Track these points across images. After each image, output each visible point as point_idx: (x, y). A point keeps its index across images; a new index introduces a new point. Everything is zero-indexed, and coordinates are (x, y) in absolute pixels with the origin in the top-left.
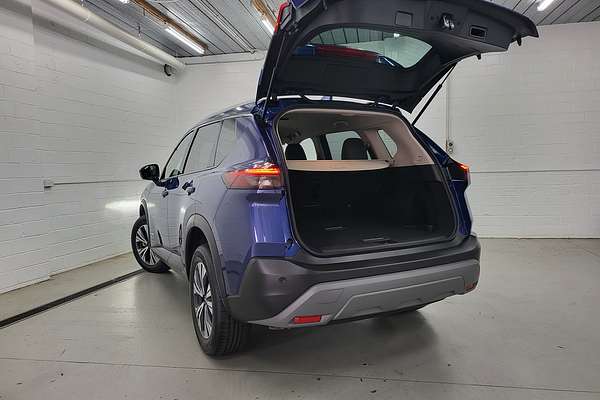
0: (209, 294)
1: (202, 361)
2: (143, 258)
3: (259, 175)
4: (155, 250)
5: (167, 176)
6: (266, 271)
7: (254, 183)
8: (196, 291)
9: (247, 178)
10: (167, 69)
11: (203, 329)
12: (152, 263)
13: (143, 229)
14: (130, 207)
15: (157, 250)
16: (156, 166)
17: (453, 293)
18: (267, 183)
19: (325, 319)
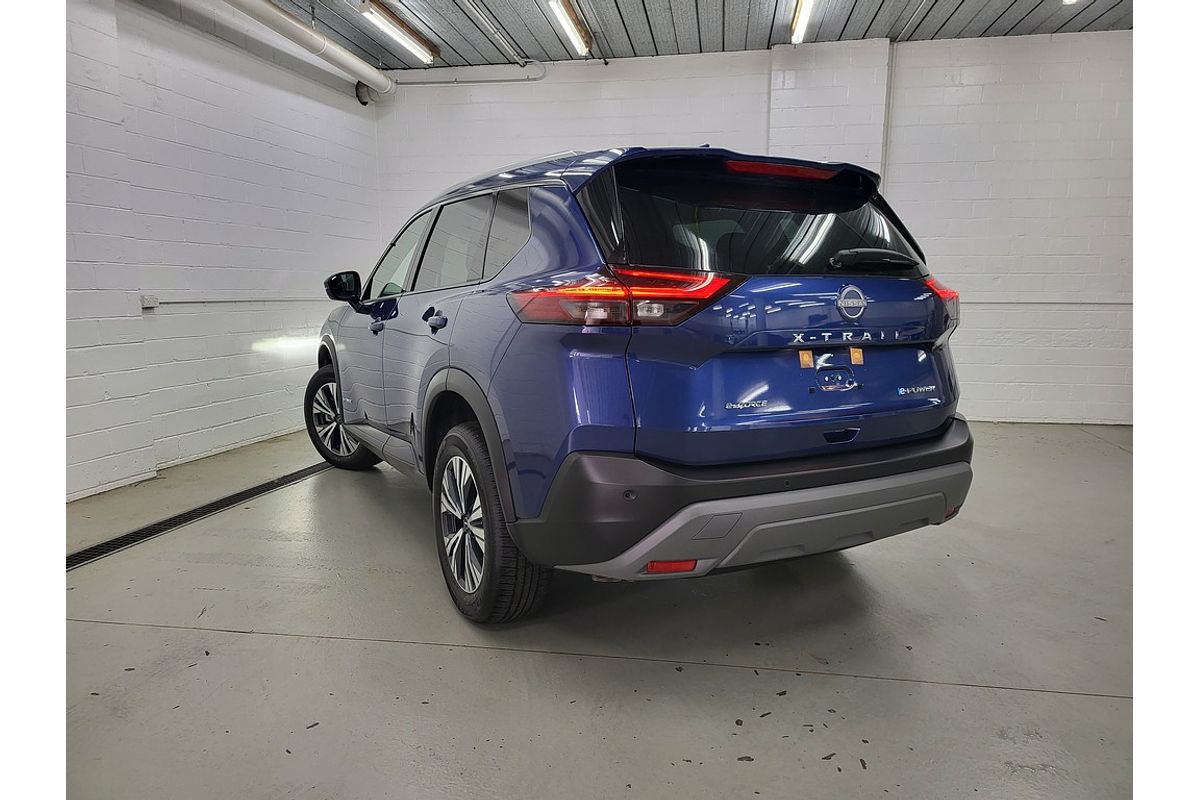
0: (478, 514)
1: (459, 632)
2: (327, 443)
3: (587, 298)
4: (353, 428)
5: (375, 295)
6: (596, 478)
7: (575, 313)
8: (445, 507)
9: (563, 303)
10: (361, 91)
11: (462, 574)
12: (343, 453)
13: (327, 392)
14: (299, 348)
15: (358, 430)
16: (356, 275)
17: (925, 522)
18: (600, 314)
19: (703, 565)
